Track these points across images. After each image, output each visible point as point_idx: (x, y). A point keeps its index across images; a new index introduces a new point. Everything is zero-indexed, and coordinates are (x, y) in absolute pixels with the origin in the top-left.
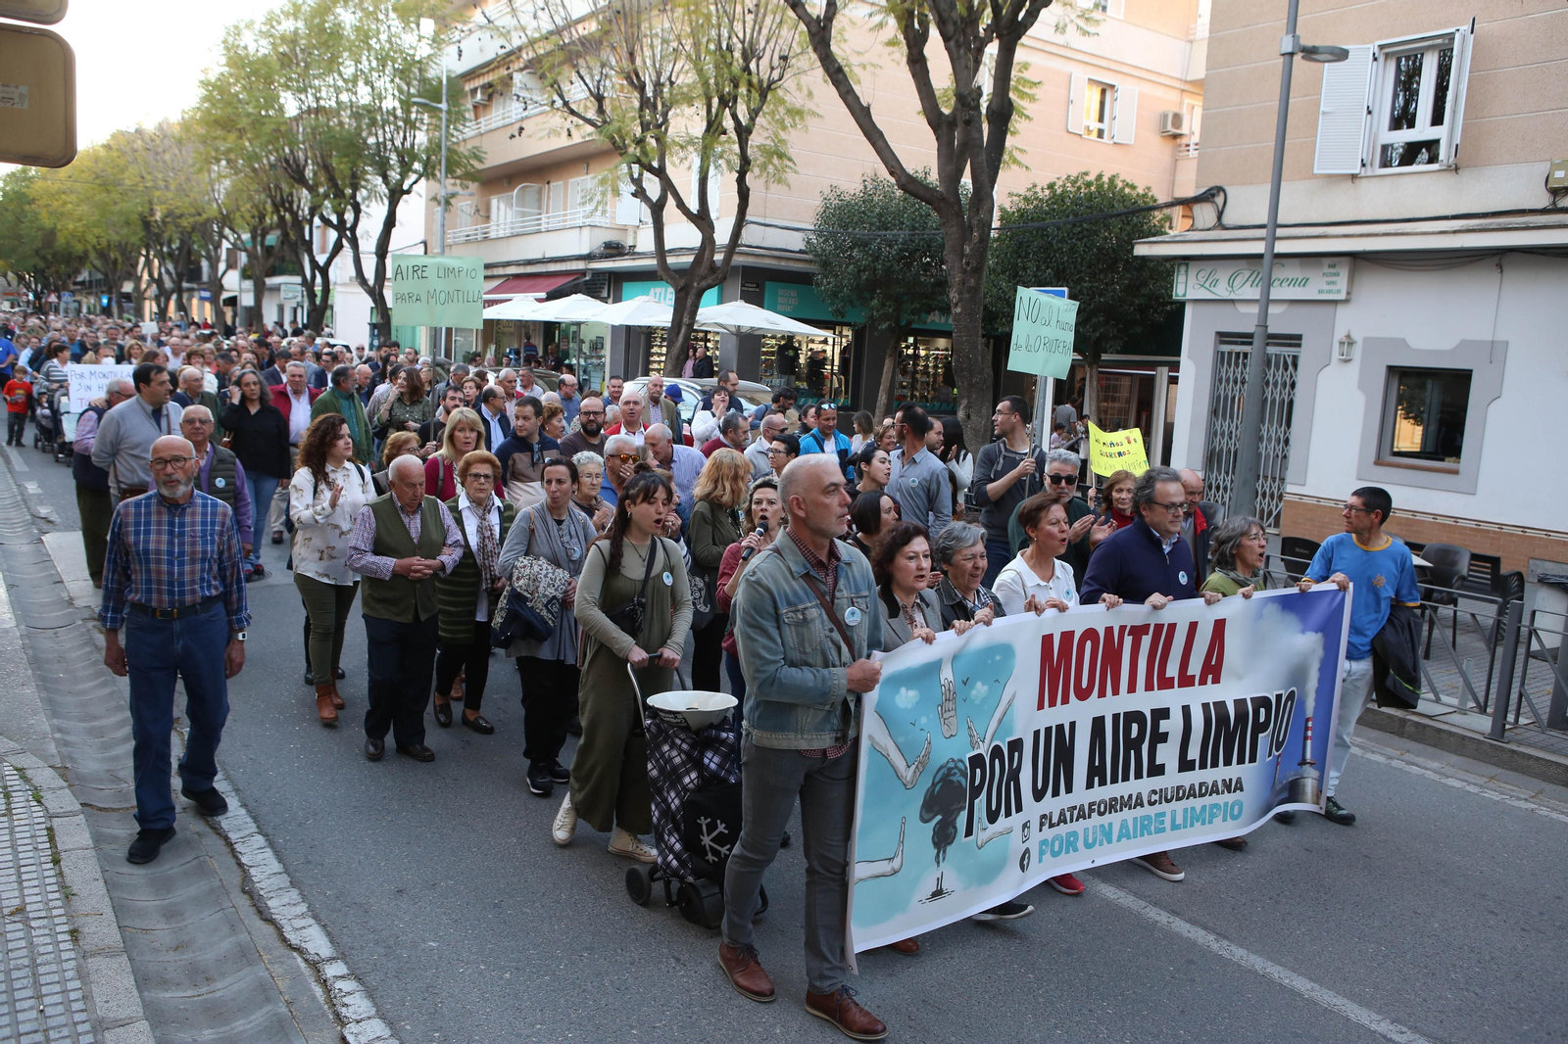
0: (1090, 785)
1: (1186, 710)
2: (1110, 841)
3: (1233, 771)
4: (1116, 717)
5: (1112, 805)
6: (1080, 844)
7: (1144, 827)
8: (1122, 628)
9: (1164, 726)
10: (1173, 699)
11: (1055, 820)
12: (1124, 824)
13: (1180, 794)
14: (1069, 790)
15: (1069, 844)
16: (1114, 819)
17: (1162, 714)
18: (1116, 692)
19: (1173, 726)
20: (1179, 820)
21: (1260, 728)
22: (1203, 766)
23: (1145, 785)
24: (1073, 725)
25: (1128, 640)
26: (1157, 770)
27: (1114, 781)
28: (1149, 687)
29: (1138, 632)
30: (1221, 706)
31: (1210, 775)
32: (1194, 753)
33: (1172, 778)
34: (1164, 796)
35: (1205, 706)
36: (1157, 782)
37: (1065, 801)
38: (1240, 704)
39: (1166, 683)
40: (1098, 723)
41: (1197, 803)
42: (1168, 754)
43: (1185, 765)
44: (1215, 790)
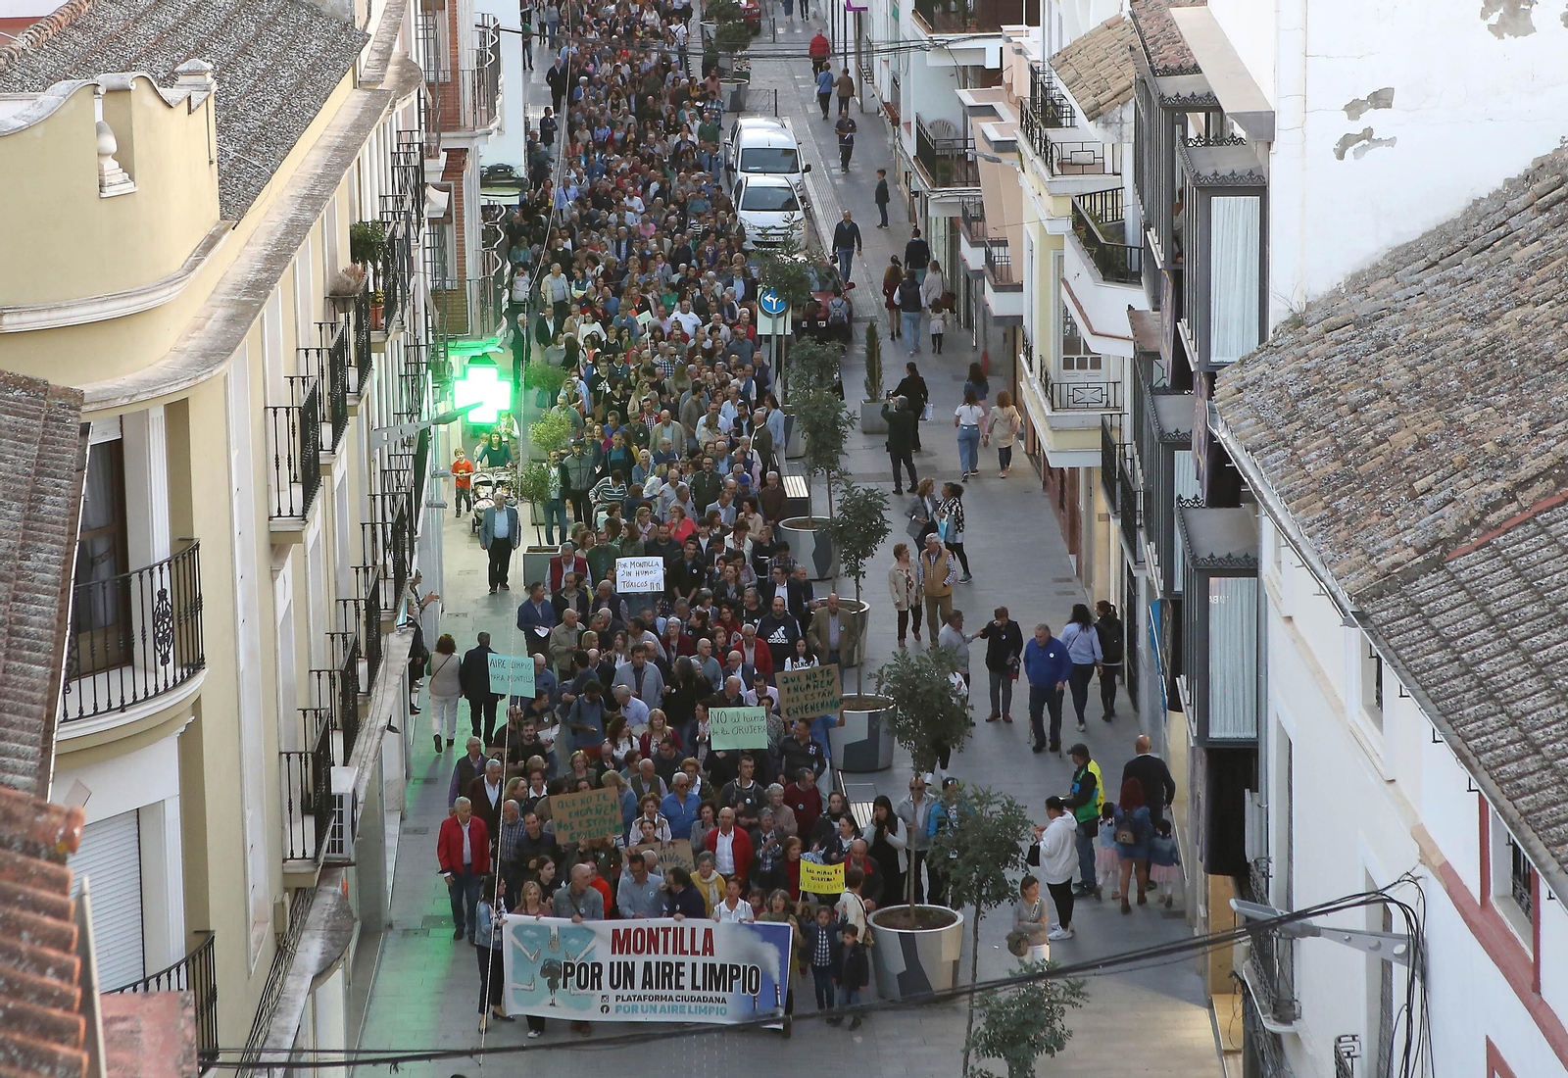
0: (644, 987)
1: (694, 965)
2: (655, 1012)
3: (721, 994)
4: (658, 964)
5: (657, 998)
6: (639, 1010)
7: (674, 1010)
8: (657, 929)
9: (681, 969)
10: (688, 959)
11: (625, 998)
12: (663, 1007)
13: (692, 999)
14: (632, 987)
15: (634, 1009)
16: (659, 1004)
17: (680, 964)
18: (657, 952)
19: (687, 970)
20: (693, 1009)
21: (732, 978)
22: (704, 989)
23: (674, 993)
24: (633, 963)
25: (661, 934)
26: (680, 987)
27: (657, 987)
28: (675, 952)
29: (666, 930)
30: (713, 966)
31: (708, 994)
32: (699, 982)
33: (688, 991)
34: (684, 998)
35: (705, 965)
36: (680, 992)
37: (629, 992)
38: (724, 967)
39: (683, 952)
40: (648, 965)
41: (703, 1005)
42: (686, 981)
43: (694, 987)
44: (711, 1000)
